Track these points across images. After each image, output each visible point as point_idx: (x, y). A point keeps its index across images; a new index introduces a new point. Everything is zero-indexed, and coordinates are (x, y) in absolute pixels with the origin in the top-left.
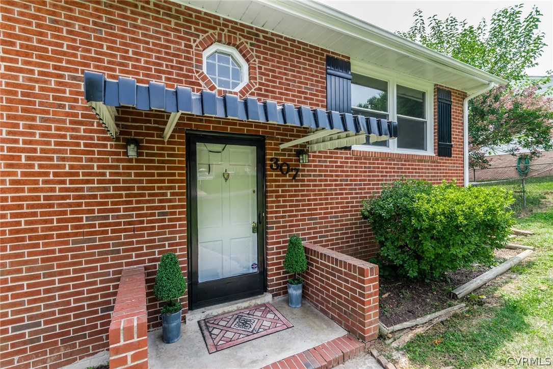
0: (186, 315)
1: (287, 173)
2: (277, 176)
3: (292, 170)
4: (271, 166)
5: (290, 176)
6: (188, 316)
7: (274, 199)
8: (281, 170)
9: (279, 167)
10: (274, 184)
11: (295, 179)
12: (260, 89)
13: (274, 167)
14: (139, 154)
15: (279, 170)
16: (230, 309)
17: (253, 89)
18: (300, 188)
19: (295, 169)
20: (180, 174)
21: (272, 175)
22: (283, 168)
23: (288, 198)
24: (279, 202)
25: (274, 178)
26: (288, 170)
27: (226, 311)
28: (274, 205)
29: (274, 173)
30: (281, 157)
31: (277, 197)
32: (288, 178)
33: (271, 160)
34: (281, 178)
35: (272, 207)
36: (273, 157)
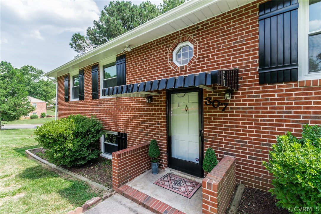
0: (166, 168)
1: (217, 107)
2: (210, 108)
3: (222, 105)
4: (206, 103)
5: (220, 108)
6: (166, 169)
7: (208, 123)
8: (213, 105)
9: (212, 103)
10: (208, 113)
11: (224, 111)
12: (199, 58)
13: (208, 103)
14: (151, 101)
15: (211, 105)
16: (182, 176)
17: (195, 59)
18: (229, 117)
19: (224, 104)
20: (164, 108)
21: (206, 108)
22: (214, 103)
23: (218, 124)
24: (212, 125)
25: (208, 110)
26: (219, 105)
27: (180, 175)
28: (208, 127)
29: (208, 107)
30: (213, 97)
31: (209, 122)
32: (218, 110)
33: (206, 99)
34: (213, 110)
35: (206, 128)
36: (208, 97)
